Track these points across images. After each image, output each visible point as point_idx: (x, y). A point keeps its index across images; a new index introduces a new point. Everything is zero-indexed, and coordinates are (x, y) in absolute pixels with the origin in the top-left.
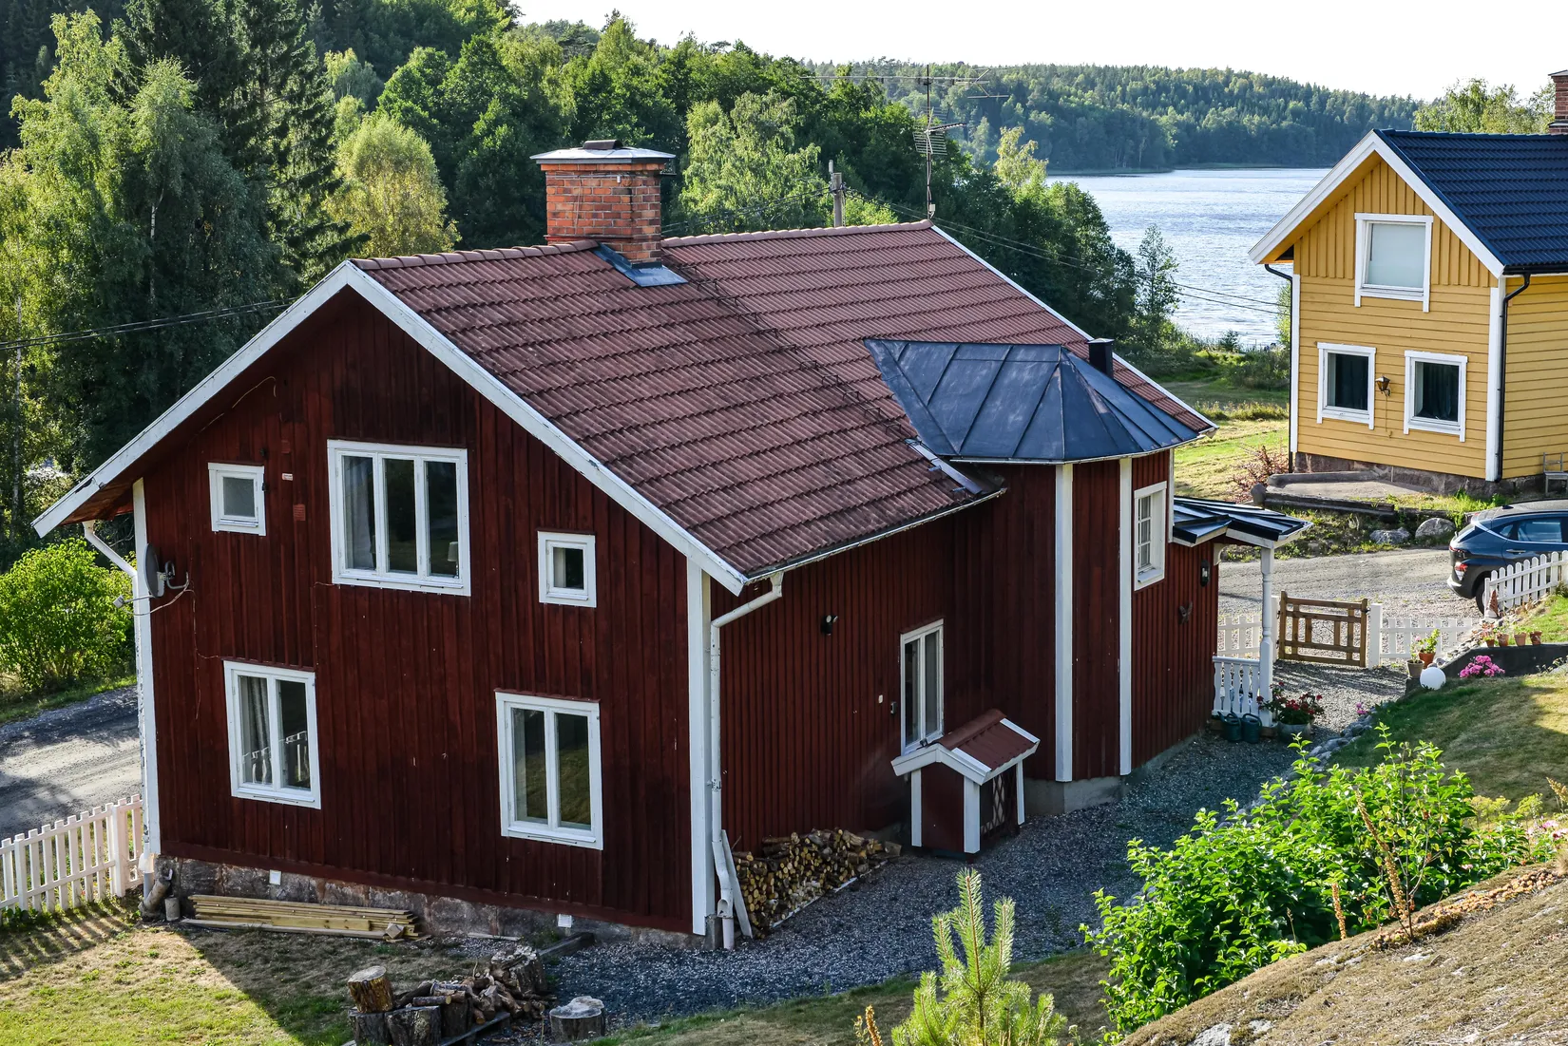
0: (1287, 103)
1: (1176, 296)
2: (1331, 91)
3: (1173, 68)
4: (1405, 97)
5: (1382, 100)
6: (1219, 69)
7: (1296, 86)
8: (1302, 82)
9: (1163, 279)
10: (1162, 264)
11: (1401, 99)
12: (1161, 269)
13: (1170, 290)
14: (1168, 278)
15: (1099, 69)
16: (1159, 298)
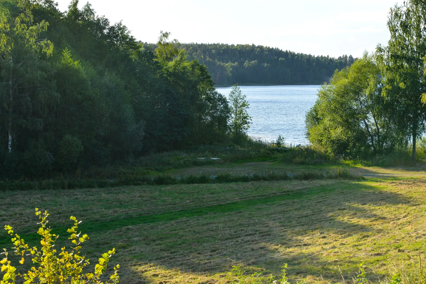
0: (278, 58)
1: (248, 121)
2: (296, 53)
3: (230, 44)
4: (326, 56)
5: (317, 57)
6: (249, 45)
7: (281, 52)
8: (284, 50)
9: (241, 112)
10: (241, 104)
11: (325, 57)
12: (241, 106)
13: (245, 118)
14: (244, 112)
15: (199, 45)
16: (239, 122)
